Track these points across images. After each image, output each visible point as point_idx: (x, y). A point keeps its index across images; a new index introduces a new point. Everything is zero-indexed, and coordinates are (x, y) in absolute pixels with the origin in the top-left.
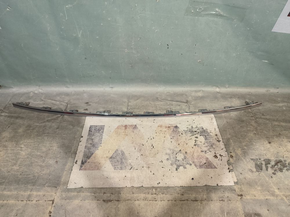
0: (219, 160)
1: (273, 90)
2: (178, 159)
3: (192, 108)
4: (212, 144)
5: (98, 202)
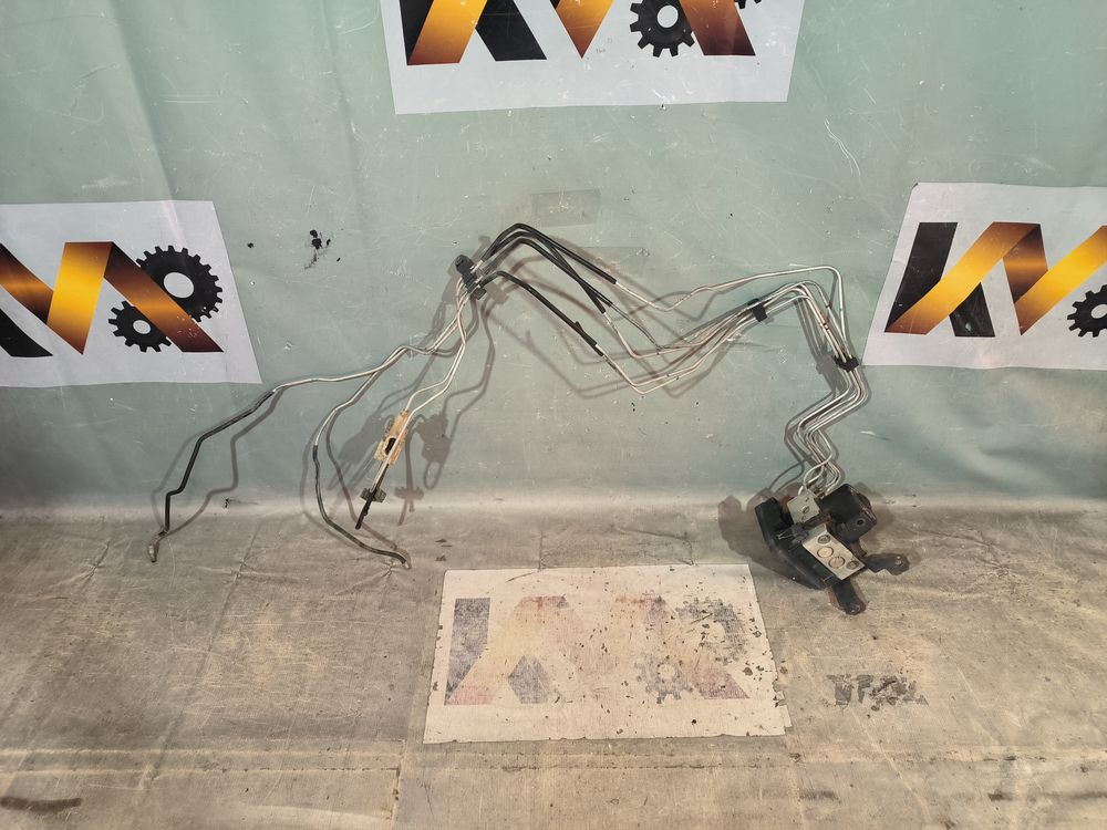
0: (754, 679)
1: (902, 502)
2: (661, 676)
3: (697, 551)
4: (741, 642)
5: (493, 770)
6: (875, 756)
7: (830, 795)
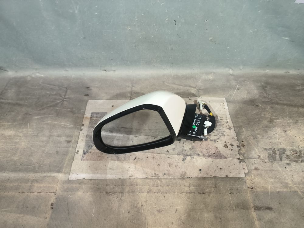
0: (229, 150)
1: (293, 72)
2: (185, 148)
3: (201, 93)
4: (222, 133)
5: (101, 194)
6: (291, 188)
7: (270, 209)
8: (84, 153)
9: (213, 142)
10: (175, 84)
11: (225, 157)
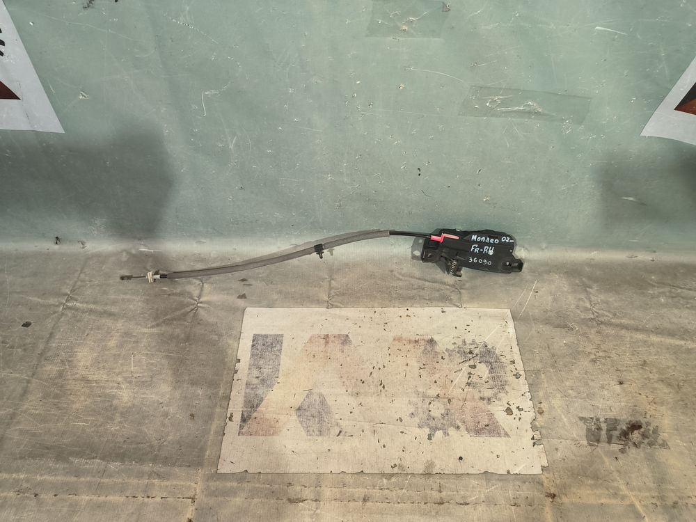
0: (515, 418)
1: (644, 257)
2: (432, 413)
3: (465, 297)
4: (502, 383)
5: (279, 501)
8: (244, 420)
9: (485, 402)
10: (413, 277)
11: (506, 435)
